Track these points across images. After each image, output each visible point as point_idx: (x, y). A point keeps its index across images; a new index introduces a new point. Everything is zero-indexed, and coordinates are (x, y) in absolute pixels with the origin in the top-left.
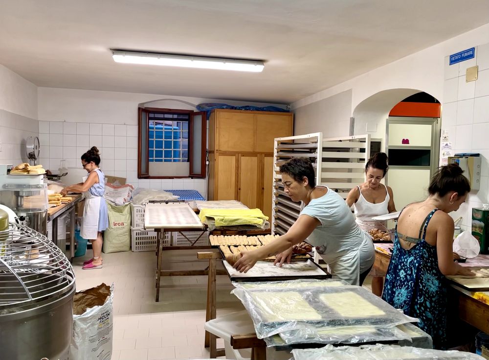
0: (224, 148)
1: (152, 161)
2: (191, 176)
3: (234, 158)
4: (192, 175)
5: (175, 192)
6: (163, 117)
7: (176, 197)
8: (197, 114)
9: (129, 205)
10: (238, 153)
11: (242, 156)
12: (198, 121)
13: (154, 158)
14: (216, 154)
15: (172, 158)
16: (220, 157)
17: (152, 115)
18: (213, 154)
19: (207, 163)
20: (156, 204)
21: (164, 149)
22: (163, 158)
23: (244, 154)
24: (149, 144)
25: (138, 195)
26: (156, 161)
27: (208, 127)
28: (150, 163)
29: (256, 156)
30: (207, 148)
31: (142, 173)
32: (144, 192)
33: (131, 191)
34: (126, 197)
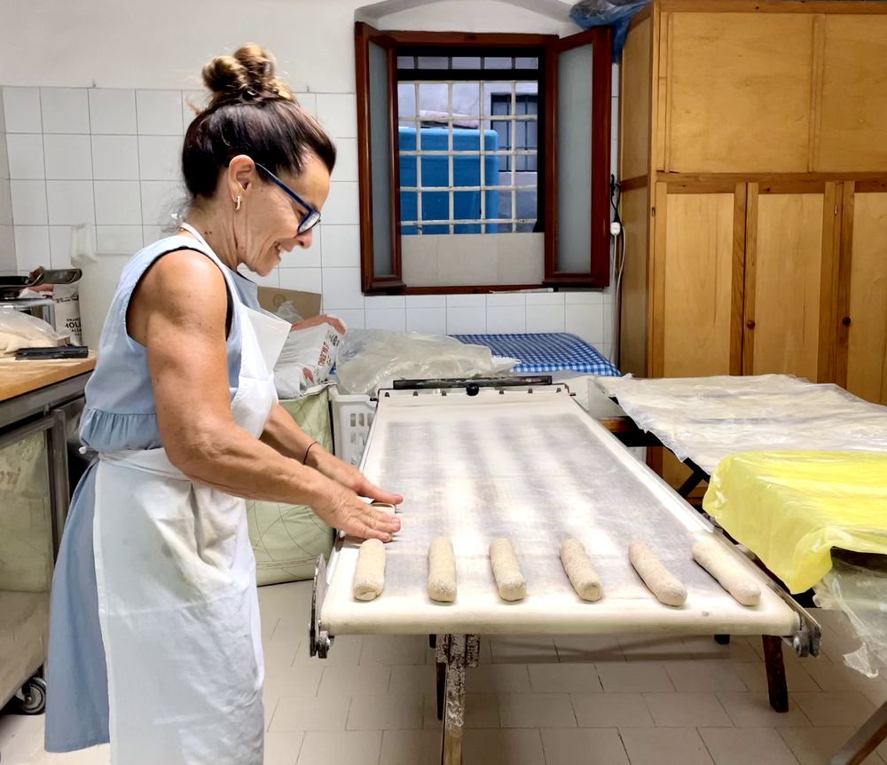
0: (687, 162)
1: (413, 231)
2: (552, 280)
3: (728, 200)
4: (556, 278)
5: (498, 343)
6: (445, 67)
7: (505, 363)
8: (572, 42)
9: (323, 398)
10: (747, 179)
11: (761, 192)
12: (577, 73)
13: (420, 222)
14: (658, 188)
15: (482, 220)
16: (672, 197)
17: (406, 63)
18: (641, 192)
19: (615, 228)
20: (423, 395)
21: (451, 188)
22: (451, 221)
23: (771, 184)
24: (398, 171)
25: (357, 356)
26: (428, 230)
27: (615, 92)
28: (405, 238)
29: (821, 190)
30: (614, 171)
31: (377, 275)
32: (381, 345)
33: (335, 341)
34: (313, 364)
